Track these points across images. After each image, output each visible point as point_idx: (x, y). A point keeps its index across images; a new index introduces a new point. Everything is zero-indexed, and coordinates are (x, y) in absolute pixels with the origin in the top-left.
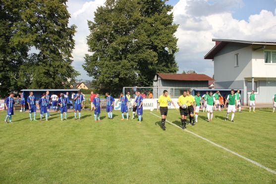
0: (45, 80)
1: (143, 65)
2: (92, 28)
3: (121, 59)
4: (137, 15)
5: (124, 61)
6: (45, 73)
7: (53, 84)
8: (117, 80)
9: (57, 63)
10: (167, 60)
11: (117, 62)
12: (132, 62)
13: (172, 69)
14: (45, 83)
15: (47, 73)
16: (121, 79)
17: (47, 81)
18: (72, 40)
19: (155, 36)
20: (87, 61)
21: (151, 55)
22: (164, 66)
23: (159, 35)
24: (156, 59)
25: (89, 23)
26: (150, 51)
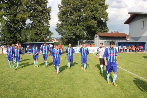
0: (35, 37)
1: (89, 28)
2: (60, 8)
3: (76, 25)
5: (78, 26)
6: (35, 34)
7: (40, 40)
8: (74, 37)
9: (42, 28)
10: (102, 25)
12: (83, 27)
13: (105, 30)
14: (36, 39)
15: (36, 34)
16: (76, 37)
17: (36, 38)
18: (49, 15)
19: (95, 12)
20: (58, 26)
21: (93, 23)
22: (101, 28)
23: (97, 11)
24: (96, 25)
25: (59, 5)
26: (92, 20)
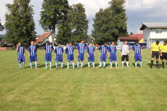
1: (113, 34)
2: (95, 21)
4: (110, 17)
5: (106, 33)
8: (104, 40)
10: (123, 31)
11: (104, 34)
12: (109, 33)
13: (126, 35)
16: (105, 40)
18: (87, 25)
19: (118, 23)
20: (92, 32)
21: (116, 31)
22: (122, 34)
23: (119, 23)
24: (118, 32)
25: (94, 19)
26: (115, 29)
